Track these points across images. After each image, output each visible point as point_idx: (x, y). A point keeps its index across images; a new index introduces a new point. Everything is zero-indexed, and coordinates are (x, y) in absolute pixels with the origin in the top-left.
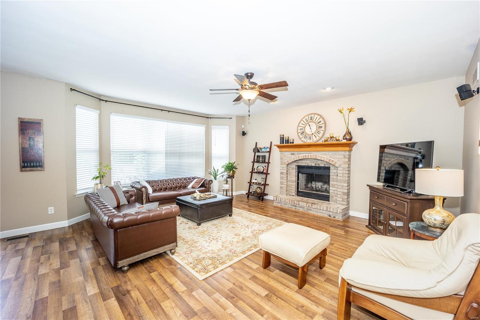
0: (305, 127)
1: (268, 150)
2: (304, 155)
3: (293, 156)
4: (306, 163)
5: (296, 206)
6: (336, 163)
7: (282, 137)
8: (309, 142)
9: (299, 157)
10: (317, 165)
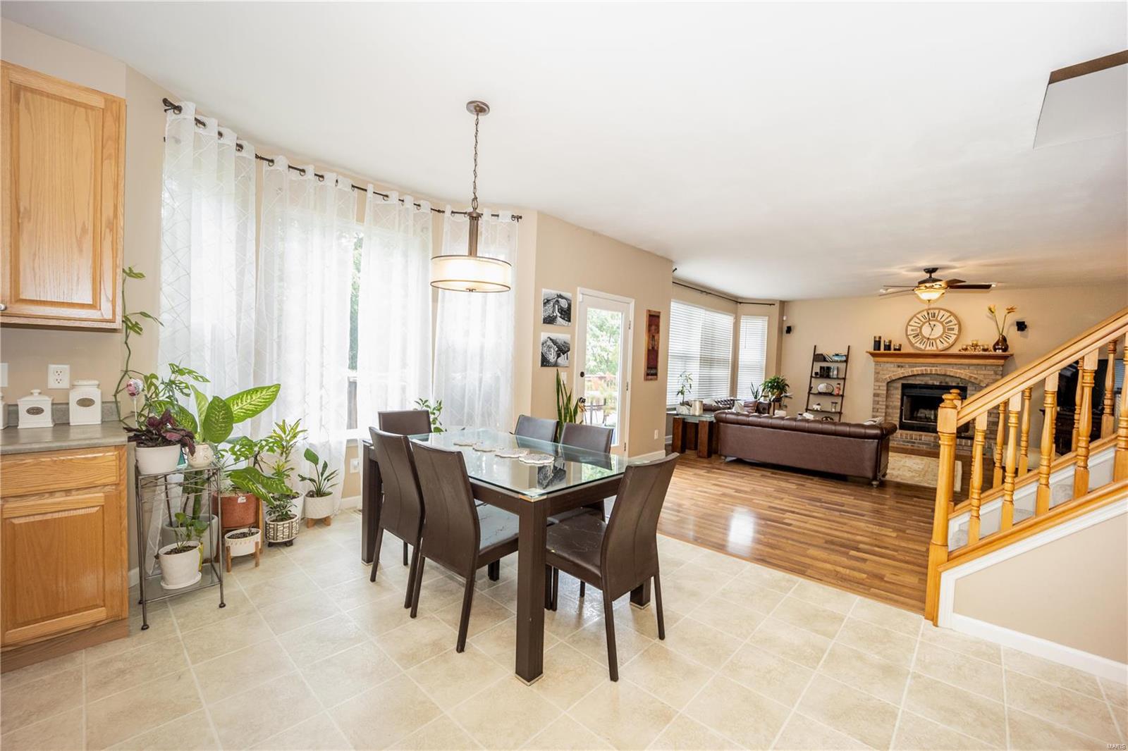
0: (921, 328)
1: (844, 358)
2: (924, 368)
3: (899, 369)
4: (922, 381)
5: (914, 443)
6: (981, 381)
7: (877, 339)
8: (930, 349)
9: (912, 371)
10: (944, 384)
